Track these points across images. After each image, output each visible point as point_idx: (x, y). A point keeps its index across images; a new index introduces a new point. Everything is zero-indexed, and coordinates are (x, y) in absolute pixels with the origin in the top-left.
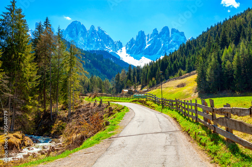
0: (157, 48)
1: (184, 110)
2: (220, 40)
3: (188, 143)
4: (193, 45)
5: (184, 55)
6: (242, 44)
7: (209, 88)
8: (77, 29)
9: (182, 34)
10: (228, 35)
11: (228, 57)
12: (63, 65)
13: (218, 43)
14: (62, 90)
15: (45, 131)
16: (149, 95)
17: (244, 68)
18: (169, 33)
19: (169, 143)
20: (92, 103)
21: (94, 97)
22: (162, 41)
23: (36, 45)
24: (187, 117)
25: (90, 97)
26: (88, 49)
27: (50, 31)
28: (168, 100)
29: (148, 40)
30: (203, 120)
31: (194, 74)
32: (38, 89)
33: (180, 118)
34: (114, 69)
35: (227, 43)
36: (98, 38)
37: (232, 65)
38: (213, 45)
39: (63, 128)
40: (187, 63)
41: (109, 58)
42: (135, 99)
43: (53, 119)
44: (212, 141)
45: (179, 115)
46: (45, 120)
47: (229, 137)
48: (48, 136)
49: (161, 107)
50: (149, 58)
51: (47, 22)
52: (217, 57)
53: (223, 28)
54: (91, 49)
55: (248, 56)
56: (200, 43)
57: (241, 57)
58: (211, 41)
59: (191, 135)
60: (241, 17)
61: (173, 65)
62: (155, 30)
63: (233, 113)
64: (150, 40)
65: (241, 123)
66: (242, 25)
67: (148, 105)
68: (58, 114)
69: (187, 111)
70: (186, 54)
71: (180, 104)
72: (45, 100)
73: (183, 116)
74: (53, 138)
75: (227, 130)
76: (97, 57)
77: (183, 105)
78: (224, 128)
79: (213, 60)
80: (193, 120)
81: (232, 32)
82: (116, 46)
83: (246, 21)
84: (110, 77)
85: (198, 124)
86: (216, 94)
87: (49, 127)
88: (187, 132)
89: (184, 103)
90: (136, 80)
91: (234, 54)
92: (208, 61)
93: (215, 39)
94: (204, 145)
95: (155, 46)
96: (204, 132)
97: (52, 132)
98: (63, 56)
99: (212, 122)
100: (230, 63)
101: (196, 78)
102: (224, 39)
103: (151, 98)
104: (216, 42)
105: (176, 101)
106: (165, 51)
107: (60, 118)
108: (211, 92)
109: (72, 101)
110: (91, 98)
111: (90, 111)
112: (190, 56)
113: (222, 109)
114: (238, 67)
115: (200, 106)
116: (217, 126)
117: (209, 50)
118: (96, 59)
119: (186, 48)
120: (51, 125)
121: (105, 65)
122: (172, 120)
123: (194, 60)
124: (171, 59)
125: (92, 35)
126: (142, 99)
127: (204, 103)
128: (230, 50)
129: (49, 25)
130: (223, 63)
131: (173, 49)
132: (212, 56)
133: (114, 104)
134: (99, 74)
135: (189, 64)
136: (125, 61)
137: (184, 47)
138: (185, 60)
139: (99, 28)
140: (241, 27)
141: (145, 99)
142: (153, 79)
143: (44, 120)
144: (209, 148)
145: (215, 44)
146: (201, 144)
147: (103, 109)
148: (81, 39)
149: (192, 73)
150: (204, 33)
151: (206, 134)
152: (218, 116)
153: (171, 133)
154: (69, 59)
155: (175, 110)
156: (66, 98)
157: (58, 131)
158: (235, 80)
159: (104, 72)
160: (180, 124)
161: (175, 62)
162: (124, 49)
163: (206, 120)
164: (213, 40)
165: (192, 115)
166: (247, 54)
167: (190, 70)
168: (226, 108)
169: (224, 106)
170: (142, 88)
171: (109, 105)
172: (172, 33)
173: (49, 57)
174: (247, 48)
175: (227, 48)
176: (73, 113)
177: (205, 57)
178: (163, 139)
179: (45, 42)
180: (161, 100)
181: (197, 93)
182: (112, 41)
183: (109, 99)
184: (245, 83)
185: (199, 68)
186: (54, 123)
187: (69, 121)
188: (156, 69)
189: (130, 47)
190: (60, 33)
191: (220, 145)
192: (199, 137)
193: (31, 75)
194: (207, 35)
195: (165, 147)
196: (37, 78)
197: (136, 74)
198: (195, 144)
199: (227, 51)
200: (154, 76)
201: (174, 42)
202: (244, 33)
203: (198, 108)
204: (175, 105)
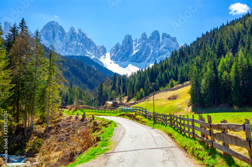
0: (145, 54)
1: (179, 126)
2: (216, 47)
3: (186, 158)
4: (186, 53)
5: (176, 64)
6: (240, 53)
7: (204, 101)
8: (53, 31)
9: (174, 40)
10: (225, 43)
11: (225, 67)
12: (41, 73)
13: (214, 51)
14: (39, 101)
15: (17, 148)
16: (139, 109)
17: (243, 80)
18: (159, 38)
19: (167, 159)
20: (74, 116)
21: (76, 110)
22: (152, 47)
23: (10, 49)
24: (183, 133)
25: (70, 110)
26: (67, 54)
27: (27, 34)
28: (160, 115)
29: (135, 45)
30: (200, 136)
31: (187, 85)
32: (12, 100)
33: (175, 134)
34: (97, 77)
35: (224, 51)
36: (78, 42)
37: (230, 77)
38: (209, 54)
39: (40, 145)
40: (180, 72)
41: (91, 65)
42: (122, 113)
43: (28, 135)
44: (209, 155)
45: (174, 131)
46: (18, 136)
47: (226, 151)
48: (22, 154)
49: (153, 122)
50: (136, 66)
51: (23, 23)
52: (212, 67)
53: (219, 34)
54: (70, 54)
55: (247, 67)
56: (194, 51)
57: (239, 67)
58: (207, 49)
59: (188, 151)
60: (239, 22)
61: (164, 74)
62: (144, 35)
63: (229, 128)
64: (137, 45)
65: (236, 138)
66: (241, 32)
67: (138, 120)
68: (34, 129)
69: (182, 127)
70: (179, 62)
71: (175, 119)
72: (18, 113)
73: (178, 132)
74: (27, 156)
75: (224, 145)
76: (76, 64)
77: (179, 120)
78: (221, 143)
79: (209, 70)
80: (189, 136)
81: (229, 39)
82: (99, 51)
83: (245, 27)
84: (91, 87)
85: (195, 139)
86: (212, 108)
87: (22, 144)
88: (184, 148)
89: (180, 118)
90: (121, 91)
91: (232, 64)
92: (203, 71)
93: (210, 47)
94: (202, 160)
95: (144, 53)
96: (201, 147)
97: (27, 150)
98: (41, 62)
99: (210, 138)
100: (227, 74)
101: (190, 89)
102: (221, 47)
103: (141, 112)
104: (212, 50)
105: (170, 116)
106: (155, 58)
107: (36, 134)
108: (206, 105)
109: (50, 114)
110: (72, 111)
111: (71, 126)
112: (183, 65)
113: (219, 125)
114: (236, 78)
115: (197, 122)
116: (214, 141)
117: (205, 59)
118: (76, 66)
119: (178, 56)
120: (25, 142)
121: (86, 73)
122: (167, 136)
123: (187, 69)
124: (162, 67)
125: (71, 38)
126: (131, 113)
127: (202, 119)
128: (227, 59)
129: (25, 27)
130: (220, 74)
131: (164, 57)
132: (208, 66)
133: (99, 118)
134: (79, 83)
135: (182, 73)
136: (109, 69)
137: (176, 54)
138: (177, 70)
139: (80, 30)
140: (239, 34)
141: (134, 113)
142: (142, 90)
143: (16, 136)
144: (206, 162)
145: (211, 52)
146: (199, 158)
147: (86, 123)
148: (59, 42)
149: (185, 84)
150: (198, 39)
151: (203, 149)
152: (215, 131)
153: (167, 149)
154: (48, 66)
155: (170, 126)
156: (44, 111)
157: (34, 149)
158: (233, 93)
159: (84, 81)
160: (176, 140)
161: (166, 71)
162: (108, 54)
163: (203, 135)
164: (208, 48)
165: (189, 130)
166: (246, 64)
167: (183, 80)
168: (223, 124)
169: (221, 122)
170: (129, 100)
171: (93, 119)
172: (163, 38)
173: (24, 64)
174: (245, 57)
175: (224, 56)
176: (51, 128)
177: (199, 66)
178: (159, 154)
179: (20, 46)
180: (152, 115)
181: (191, 107)
182: (94, 45)
183: (92, 112)
184: (243, 97)
185: (193, 78)
186: (29, 139)
187: (46, 136)
188: (144, 79)
189: (115, 53)
190: (38, 37)
191: (217, 159)
192: (196, 152)
193: (4, 84)
194: (202, 42)
195: (163, 161)
196: (11, 88)
197: (122, 83)
198: (193, 159)
199: (224, 60)
200: (142, 86)
201: (165, 48)
202: (242, 41)
203: (195, 123)
204: (169, 120)
